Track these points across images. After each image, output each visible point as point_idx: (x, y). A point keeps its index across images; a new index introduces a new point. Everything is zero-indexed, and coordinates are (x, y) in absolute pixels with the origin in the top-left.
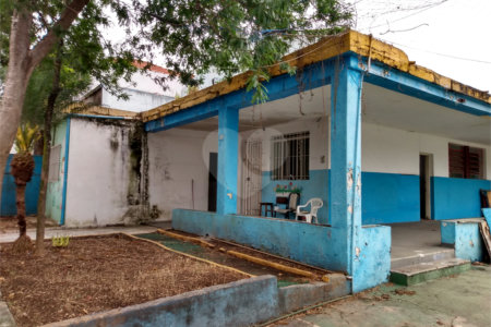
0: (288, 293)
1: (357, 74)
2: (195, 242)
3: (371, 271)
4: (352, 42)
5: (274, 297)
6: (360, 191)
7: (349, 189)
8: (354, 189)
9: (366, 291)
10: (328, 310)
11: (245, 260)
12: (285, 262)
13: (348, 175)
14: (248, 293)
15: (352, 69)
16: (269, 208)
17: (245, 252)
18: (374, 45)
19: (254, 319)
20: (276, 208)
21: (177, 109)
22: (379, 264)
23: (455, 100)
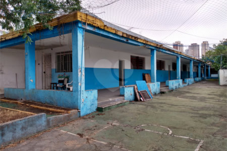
0: (51, 119)
1: (82, 30)
2: (15, 103)
3: (89, 107)
4: (78, 16)
5: (45, 121)
6: (84, 77)
7: (79, 76)
8: (81, 76)
9: (87, 115)
10: (69, 124)
11: (38, 108)
12: (55, 107)
13: (79, 70)
14: (32, 121)
15: (80, 27)
16: (55, 85)
17: (38, 105)
18: (88, 17)
19: (35, 131)
20: (58, 85)
21: (4, 39)
22: (93, 104)
23: (125, 40)
